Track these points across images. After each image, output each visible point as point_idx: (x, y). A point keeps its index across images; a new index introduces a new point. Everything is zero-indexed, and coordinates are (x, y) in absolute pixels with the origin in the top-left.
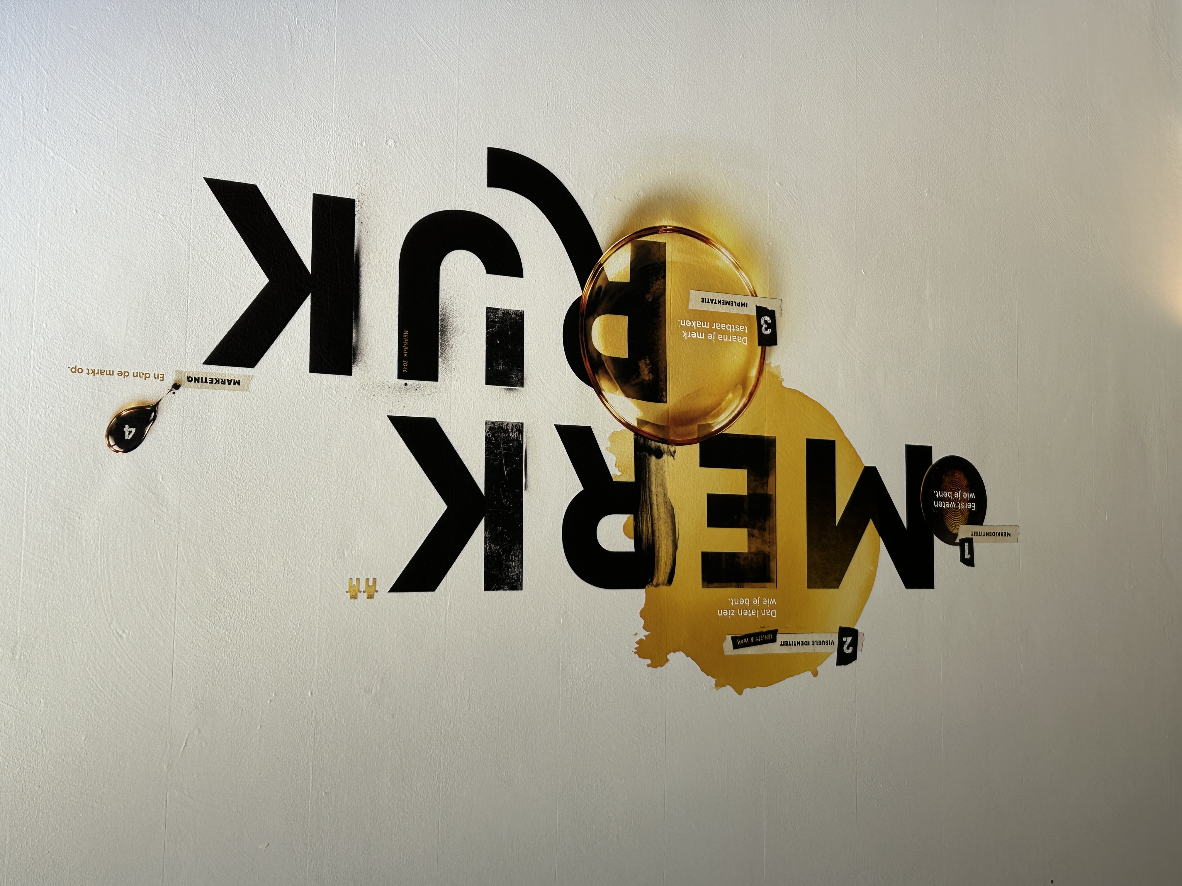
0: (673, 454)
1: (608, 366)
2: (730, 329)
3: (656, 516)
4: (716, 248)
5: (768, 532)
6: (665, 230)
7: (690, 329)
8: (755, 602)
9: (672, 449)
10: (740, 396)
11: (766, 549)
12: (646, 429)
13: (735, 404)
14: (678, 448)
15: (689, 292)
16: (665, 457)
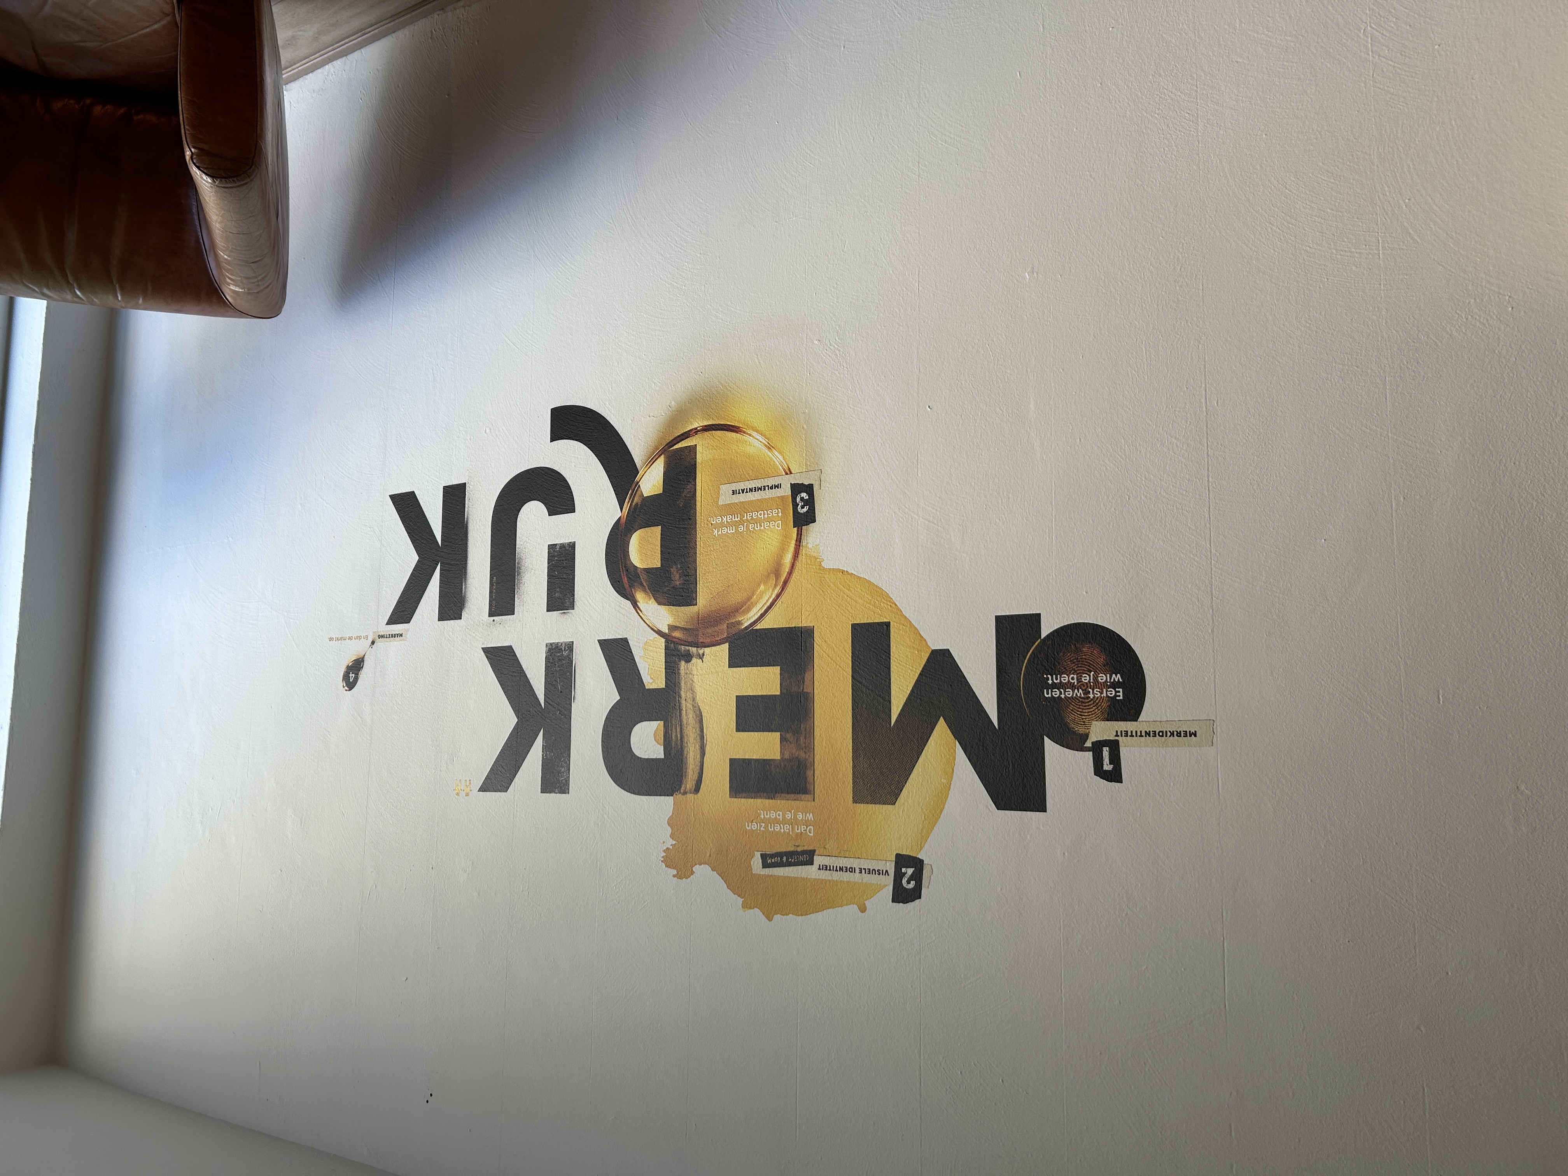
0: (701, 657)
1: (643, 577)
2: (762, 516)
3: (685, 721)
4: (748, 434)
5: (804, 735)
6: (695, 432)
7: (722, 525)
8: (789, 816)
9: (701, 652)
10: (773, 586)
11: (802, 755)
12: (676, 634)
13: (766, 595)
14: (707, 650)
15: (719, 487)
16: (694, 660)
